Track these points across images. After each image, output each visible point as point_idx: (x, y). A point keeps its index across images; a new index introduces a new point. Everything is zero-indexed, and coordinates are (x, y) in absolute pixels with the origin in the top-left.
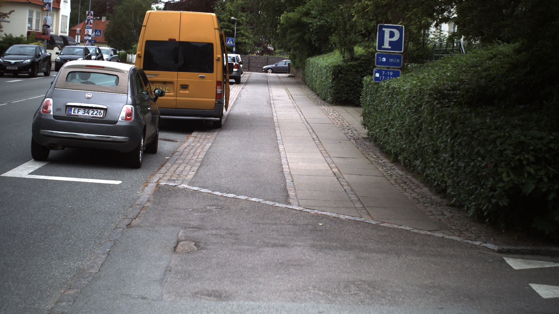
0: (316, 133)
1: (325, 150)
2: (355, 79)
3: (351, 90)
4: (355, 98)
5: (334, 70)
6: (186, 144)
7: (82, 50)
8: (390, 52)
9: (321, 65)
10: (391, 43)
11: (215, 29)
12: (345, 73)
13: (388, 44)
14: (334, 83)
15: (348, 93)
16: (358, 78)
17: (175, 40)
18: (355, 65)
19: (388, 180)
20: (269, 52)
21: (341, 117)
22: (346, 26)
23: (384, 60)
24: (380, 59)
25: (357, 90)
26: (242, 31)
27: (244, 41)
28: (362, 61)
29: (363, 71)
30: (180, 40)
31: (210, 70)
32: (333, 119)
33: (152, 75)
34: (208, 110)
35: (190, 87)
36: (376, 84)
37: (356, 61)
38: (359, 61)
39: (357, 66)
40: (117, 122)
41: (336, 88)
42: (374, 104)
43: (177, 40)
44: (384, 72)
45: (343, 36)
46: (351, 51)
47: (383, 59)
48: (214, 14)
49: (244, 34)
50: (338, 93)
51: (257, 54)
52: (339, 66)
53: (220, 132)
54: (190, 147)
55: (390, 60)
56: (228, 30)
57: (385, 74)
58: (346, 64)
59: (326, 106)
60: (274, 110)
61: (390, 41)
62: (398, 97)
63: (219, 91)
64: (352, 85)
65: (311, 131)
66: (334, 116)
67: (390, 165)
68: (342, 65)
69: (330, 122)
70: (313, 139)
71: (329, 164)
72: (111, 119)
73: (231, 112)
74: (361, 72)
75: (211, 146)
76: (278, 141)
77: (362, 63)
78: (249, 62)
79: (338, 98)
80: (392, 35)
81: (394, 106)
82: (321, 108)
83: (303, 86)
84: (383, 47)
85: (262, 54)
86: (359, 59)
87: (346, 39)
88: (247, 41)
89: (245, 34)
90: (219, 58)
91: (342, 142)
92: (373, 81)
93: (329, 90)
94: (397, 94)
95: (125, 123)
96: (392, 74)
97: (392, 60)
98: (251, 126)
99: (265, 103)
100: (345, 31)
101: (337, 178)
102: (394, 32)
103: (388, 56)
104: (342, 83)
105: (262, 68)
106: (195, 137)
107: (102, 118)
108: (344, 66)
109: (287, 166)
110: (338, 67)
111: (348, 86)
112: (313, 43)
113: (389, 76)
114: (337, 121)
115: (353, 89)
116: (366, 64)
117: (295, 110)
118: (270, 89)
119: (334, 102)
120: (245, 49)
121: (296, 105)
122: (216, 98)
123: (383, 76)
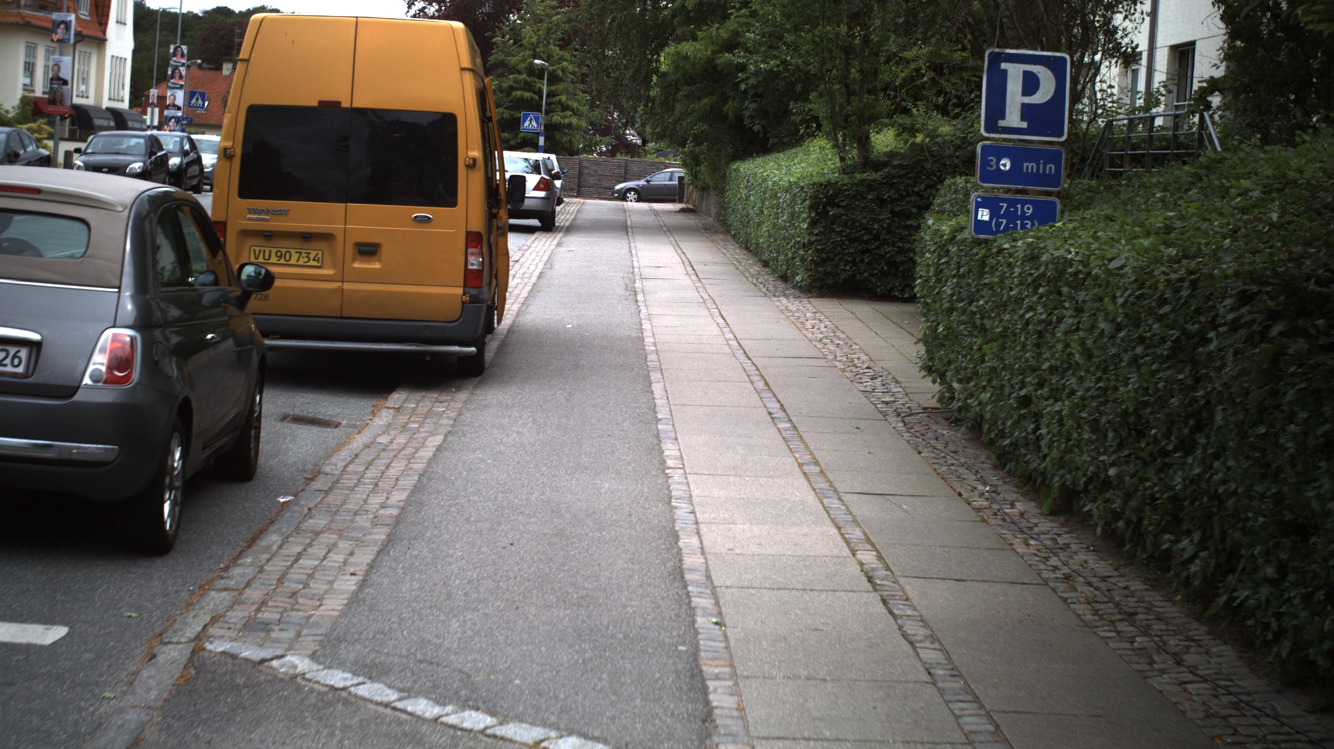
0: (776, 390)
1: (816, 463)
2: (874, 220)
3: (864, 252)
4: (873, 275)
5: (815, 197)
6: (360, 440)
7: (142, 141)
8: (1026, 141)
9: (774, 182)
10: (1027, 111)
11: (463, 69)
12: (848, 205)
13: (1019, 113)
14: (816, 232)
15: (854, 259)
16: (883, 220)
17: (339, 103)
18: (875, 181)
19: (1065, 600)
20: (630, 149)
21: (842, 336)
22: (848, 70)
23: (1005, 165)
24: (993, 163)
25: (881, 252)
26: (564, 98)
27: (567, 121)
28: (893, 171)
29: (896, 200)
30: (355, 105)
31: (447, 197)
32: (820, 341)
33: (267, 214)
34: (442, 324)
35: (384, 251)
36: (978, 243)
37: (876, 172)
38: (886, 170)
39: (880, 184)
40: (75, 389)
41: (819, 247)
42: (973, 308)
43: (346, 104)
44: (1005, 205)
45: (839, 99)
46: (864, 142)
47: (1002, 162)
48: (459, 25)
49: (567, 105)
50: (825, 261)
51: (601, 154)
52: (829, 183)
53: (478, 392)
54: (373, 452)
55: (1025, 165)
56: (527, 95)
57: (1007, 215)
58: (850, 178)
59: (792, 299)
60: (644, 311)
61: (1023, 105)
62: (1082, 296)
63: (475, 262)
64: (866, 238)
65: (760, 385)
66: (822, 333)
67: (1045, 525)
68: (837, 182)
69: (813, 352)
70: (768, 418)
71: (839, 528)
72: (54, 381)
73: (521, 318)
74: (892, 201)
75: (439, 449)
76: (660, 427)
77: (894, 177)
78: (580, 174)
79: (827, 274)
80: (1030, 84)
81: (1062, 327)
82: (778, 304)
83: (721, 236)
84: (1002, 123)
85: (612, 153)
86: (886, 164)
87: (849, 108)
88: (574, 121)
89: (570, 103)
90: (474, 160)
91: (862, 424)
92: (968, 234)
93: (801, 252)
94: (1078, 284)
95: (107, 396)
96: (1031, 211)
97: (1030, 165)
98: (576, 366)
99: (620, 291)
100: (847, 86)
101: (884, 602)
102: (1039, 75)
103: (1019, 154)
104: (839, 233)
105: (613, 188)
106: (397, 410)
107: (25, 375)
108: (846, 185)
109: (695, 541)
110: (826, 186)
111: (855, 240)
112: (747, 122)
113: (1023, 217)
114: (832, 347)
115: (867, 251)
116: (904, 180)
117: (705, 312)
118: (632, 245)
119: (813, 287)
120: (570, 141)
121: (706, 297)
122: (465, 286)
123: (1002, 217)
